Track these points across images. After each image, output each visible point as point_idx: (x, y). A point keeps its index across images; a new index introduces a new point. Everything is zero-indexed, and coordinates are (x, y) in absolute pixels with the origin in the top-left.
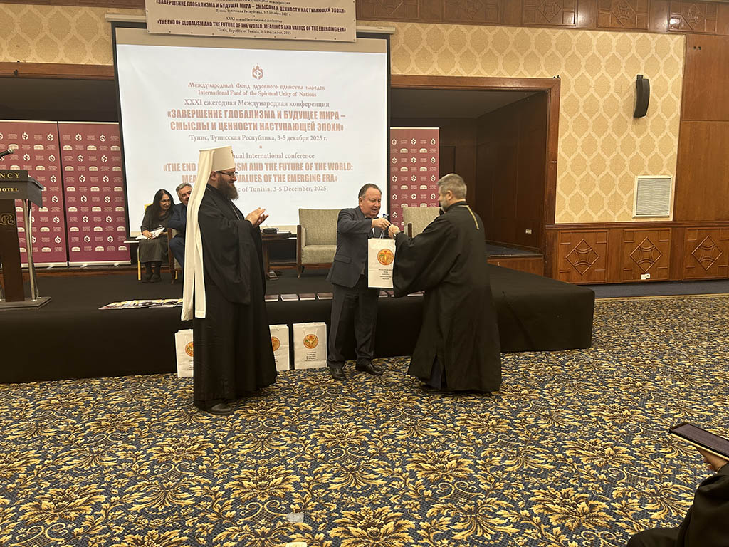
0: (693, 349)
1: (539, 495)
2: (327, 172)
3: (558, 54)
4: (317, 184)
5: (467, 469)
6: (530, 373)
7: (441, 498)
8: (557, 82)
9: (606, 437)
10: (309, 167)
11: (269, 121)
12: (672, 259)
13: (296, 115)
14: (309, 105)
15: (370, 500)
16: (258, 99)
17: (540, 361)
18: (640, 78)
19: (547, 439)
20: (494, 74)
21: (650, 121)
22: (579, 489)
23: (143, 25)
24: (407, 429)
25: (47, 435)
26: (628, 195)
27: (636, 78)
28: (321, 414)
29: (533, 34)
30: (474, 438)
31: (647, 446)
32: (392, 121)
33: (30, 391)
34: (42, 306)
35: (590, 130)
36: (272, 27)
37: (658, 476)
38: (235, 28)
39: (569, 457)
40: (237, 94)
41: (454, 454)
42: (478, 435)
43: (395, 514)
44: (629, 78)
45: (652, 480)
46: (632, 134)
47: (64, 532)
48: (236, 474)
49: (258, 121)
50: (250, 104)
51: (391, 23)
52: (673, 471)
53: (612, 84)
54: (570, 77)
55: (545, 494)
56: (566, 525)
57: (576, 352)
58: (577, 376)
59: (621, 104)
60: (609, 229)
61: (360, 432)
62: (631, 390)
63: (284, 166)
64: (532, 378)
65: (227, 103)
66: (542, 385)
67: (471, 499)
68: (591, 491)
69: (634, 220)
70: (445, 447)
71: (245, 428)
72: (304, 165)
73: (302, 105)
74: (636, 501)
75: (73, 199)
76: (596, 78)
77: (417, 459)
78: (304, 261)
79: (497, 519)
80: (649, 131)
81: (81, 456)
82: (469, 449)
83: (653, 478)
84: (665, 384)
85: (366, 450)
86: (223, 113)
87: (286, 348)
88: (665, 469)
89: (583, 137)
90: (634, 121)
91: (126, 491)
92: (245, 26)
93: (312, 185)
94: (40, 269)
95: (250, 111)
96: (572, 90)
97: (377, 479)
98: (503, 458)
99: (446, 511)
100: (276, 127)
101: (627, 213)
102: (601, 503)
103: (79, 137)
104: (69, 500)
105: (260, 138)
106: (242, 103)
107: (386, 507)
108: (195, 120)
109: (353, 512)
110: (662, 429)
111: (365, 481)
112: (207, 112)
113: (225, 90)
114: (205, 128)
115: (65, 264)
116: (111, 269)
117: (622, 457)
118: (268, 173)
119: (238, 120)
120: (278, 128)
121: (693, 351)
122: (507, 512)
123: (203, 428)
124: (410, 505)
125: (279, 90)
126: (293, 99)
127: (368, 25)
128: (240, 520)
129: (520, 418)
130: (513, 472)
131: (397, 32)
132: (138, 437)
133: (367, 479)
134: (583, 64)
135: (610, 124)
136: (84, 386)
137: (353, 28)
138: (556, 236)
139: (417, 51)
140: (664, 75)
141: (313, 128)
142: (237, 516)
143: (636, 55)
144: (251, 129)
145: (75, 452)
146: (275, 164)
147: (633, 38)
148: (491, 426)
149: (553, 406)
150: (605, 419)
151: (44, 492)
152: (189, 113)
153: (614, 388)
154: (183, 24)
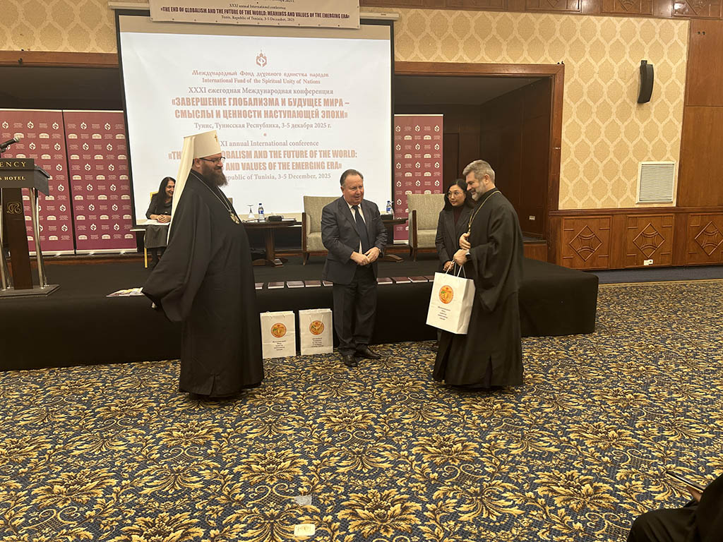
0: (696, 333)
1: (543, 476)
2: (332, 159)
3: (562, 39)
4: (321, 171)
5: (472, 452)
6: (534, 358)
7: (447, 481)
8: (561, 67)
9: (609, 421)
10: (313, 154)
11: (273, 108)
12: (675, 245)
13: (300, 102)
14: (313, 92)
15: (377, 483)
16: (262, 86)
17: (544, 345)
18: (644, 63)
19: (551, 423)
20: (498, 61)
21: (654, 106)
22: (583, 472)
23: (146, 13)
24: (413, 413)
25: (57, 420)
26: (632, 180)
27: (640, 64)
28: (327, 399)
29: (537, 20)
30: (479, 421)
31: (650, 429)
32: (396, 108)
33: (40, 377)
34: (51, 293)
35: (594, 116)
36: (276, 14)
37: (662, 459)
38: (239, 15)
39: (573, 440)
40: (241, 81)
41: (460, 437)
42: (482, 419)
43: (402, 496)
44: (633, 64)
45: (656, 462)
46: (636, 120)
47: (76, 515)
48: (244, 458)
49: (262, 108)
50: (254, 91)
51: (394, 10)
52: (677, 453)
53: (616, 70)
54: (574, 63)
55: (550, 476)
56: (570, 506)
57: (580, 337)
58: (580, 360)
59: (625, 90)
60: (613, 215)
61: (366, 416)
62: (634, 374)
63: (288, 154)
64: (536, 363)
65: (232, 91)
66: (546, 370)
67: (477, 482)
68: (595, 473)
69: (638, 206)
70: (451, 430)
71: (252, 413)
72: (308, 153)
73: (306, 92)
74: (639, 483)
75: (79, 188)
76: (600, 64)
77: (422, 442)
78: (309, 248)
79: (503, 501)
80: (652, 116)
81: (91, 441)
82: (474, 432)
83: (657, 461)
84: (667, 368)
85: (372, 434)
86: (227, 100)
87: (292, 334)
88: (668, 452)
89: (587, 123)
90: (637, 107)
91: (136, 474)
92: (249, 12)
93: (316, 172)
94: (48, 257)
95: (254, 99)
96: (576, 76)
97: (384, 462)
98: (508, 441)
99: (452, 493)
100: (281, 114)
101: (631, 198)
102: (605, 485)
103: (84, 126)
104: (80, 483)
105: (264, 125)
106: (246, 91)
107: (393, 490)
108: (200, 108)
109: (360, 495)
110: (665, 413)
111: (372, 464)
112: (211, 100)
113: (229, 77)
114: (210, 115)
115: (72, 252)
116: (118, 257)
117: (626, 440)
118: (273, 160)
119: (242, 108)
120: (283, 116)
121: (695, 336)
122: (512, 494)
124: (417, 487)
125: (283, 77)
126: (296, 87)
127: (371, 12)
128: (250, 502)
129: (524, 402)
130: (518, 454)
131: (401, 18)
132: (148, 423)
133: (373, 462)
134: (587, 49)
135: (614, 110)
136: (93, 373)
137: (356, 14)
138: (560, 222)
139: (421, 37)
140: (668, 61)
141: (317, 115)
142: (246, 499)
143: (641, 40)
144: (255, 117)
145: (86, 437)
146: (280, 151)
147: (637, 23)
148: (496, 410)
149: (557, 390)
150: (609, 403)
151: (55, 476)
152: (193, 101)
153: (617, 372)
154: (186, 11)
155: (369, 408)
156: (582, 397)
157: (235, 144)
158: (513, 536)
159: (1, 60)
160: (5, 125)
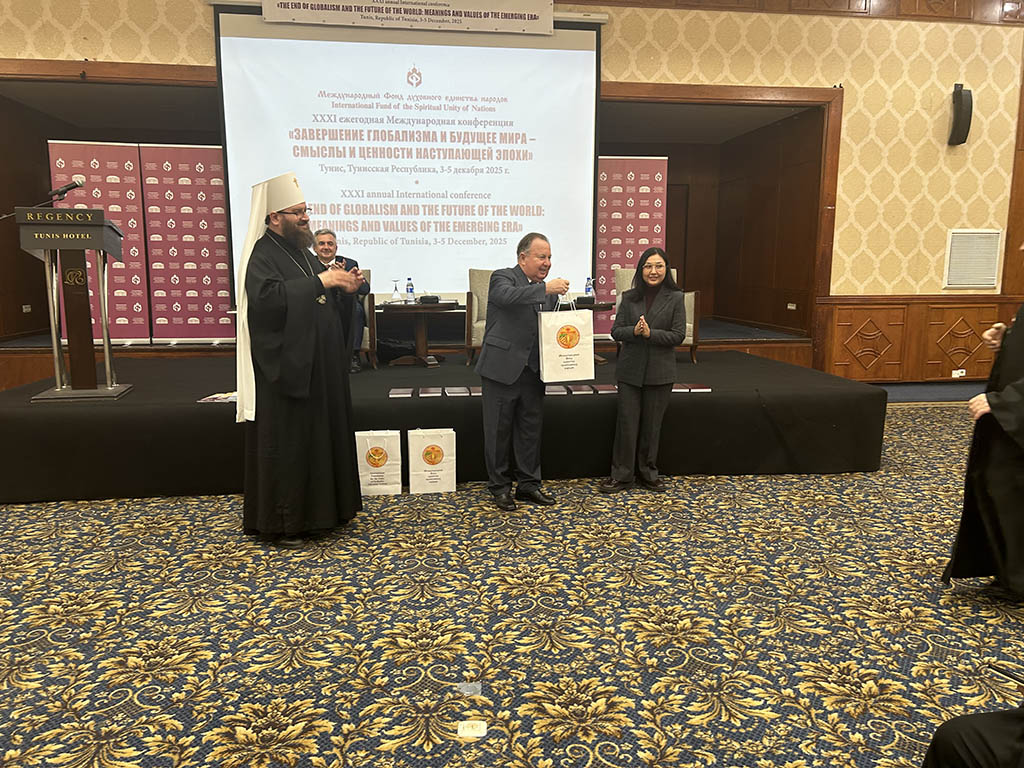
1: (808, 669)
2: (509, 218)
3: (841, 52)
4: (493, 235)
6: (794, 503)
7: (671, 669)
8: (838, 93)
9: (902, 594)
10: (483, 210)
11: (429, 145)
13: (466, 138)
14: (485, 123)
15: (572, 668)
16: (414, 114)
17: (807, 487)
18: (958, 88)
19: (817, 594)
20: (749, 82)
21: (972, 149)
22: (864, 663)
23: (257, 10)
24: (621, 575)
25: (131, 570)
26: (938, 256)
27: (952, 89)
28: (501, 552)
29: (805, 25)
30: (715, 589)
31: (960, 608)
32: (603, 146)
33: (105, 510)
34: (122, 396)
35: (885, 163)
36: (437, 13)
37: (977, 649)
38: (385, 15)
39: (849, 619)
40: (385, 107)
41: (688, 610)
42: (720, 587)
43: (607, 688)
44: (943, 89)
45: (969, 654)
46: (946, 169)
47: (160, 697)
48: (387, 628)
49: (414, 145)
50: (402, 121)
51: (603, 8)
52: (998, 641)
53: (918, 97)
54: (857, 86)
55: (816, 668)
56: (846, 710)
57: (859, 476)
58: (859, 509)
59: (930, 126)
60: (908, 304)
61: (555, 577)
62: (937, 531)
63: (448, 210)
64: (796, 511)
65: (372, 120)
66: (810, 521)
67: (712, 672)
68: (881, 666)
69: (945, 292)
70: (675, 600)
71: (397, 568)
72: (476, 208)
73: (476, 123)
74: (944, 681)
75: (159, 252)
76: (895, 87)
77: (635, 616)
78: (475, 342)
79: (749, 699)
80: (969, 165)
81: (177, 598)
82: (708, 605)
83: (970, 651)
85: (564, 602)
86: (365, 134)
87: (451, 461)
88: (986, 640)
89: (874, 173)
90: (947, 150)
91: (240, 646)
92: (398, 11)
93: (487, 236)
94: (118, 347)
95: (403, 132)
96: (860, 105)
97: (581, 641)
98: (756, 618)
99: (677, 686)
100: (439, 154)
101: (935, 283)
102: (895, 682)
103: (167, 166)
104: (164, 655)
105: (415, 169)
106: (392, 120)
107: (594, 679)
108: (327, 143)
109: (548, 684)
111: (564, 643)
112: (343, 133)
113: (368, 101)
114: (341, 154)
115: (147, 341)
116: (209, 349)
117: (925, 621)
118: (427, 218)
119: (386, 144)
120: (442, 156)
122: (763, 691)
123: (340, 566)
124: (628, 676)
125: (443, 102)
126: (462, 116)
127: (570, 11)
128: (396, 689)
129: (780, 565)
130: (770, 637)
131: (611, 20)
132: (253, 576)
133: (567, 640)
134: (877, 67)
135: (914, 155)
136: (177, 506)
137: (549, 14)
138: (831, 313)
139: (639, 47)
140: (993, 85)
141: (490, 156)
142: (391, 684)
143: (954, 55)
144: (403, 157)
145: (169, 593)
146: (437, 206)
147: (950, 31)
148: (739, 574)
149: (826, 549)
151: (129, 644)
152: (318, 134)
153: (913, 527)
154: (312, 9)
155: (560, 566)
156: (862, 560)
157: (374, 195)
158: (765, 747)
159: (56, 73)
160: (60, 163)
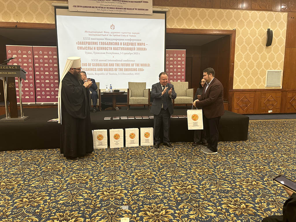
0: (290, 141)
1: (225, 200)
2: (140, 67)
3: (235, 20)
4: (135, 72)
5: (195, 189)
6: (222, 150)
7: (185, 201)
8: (234, 31)
9: (253, 177)
10: (133, 65)
11: (117, 46)
12: (282, 104)
13: (128, 44)
14: (133, 40)
15: (155, 201)
16: (112, 37)
17: (226, 145)
18: (269, 30)
19: (228, 178)
20: (209, 28)
21: (273, 47)
22: (242, 199)
23: (67, 8)
24: (171, 172)
25: (26, 172)
26: (264, 78)
27: (267, 30)
28: (136, 166)
29: (225, 12)
30: (198, 176)
31: (270, 181)
32: (166, 47)
33: (20, 154)
34: (25, 120)
35: (248, 51)
36: (119, 8)
37: (275, 194)
38: (104, 9)
39: (237, 185)
40: (104, 35)
41: (190, 183)
43: (166, 207)
44: (264, 30)
45: (272, 195)
46: (265, 53)
47: (32, 211)
48: (101, 189)
49: (113, 46)
50: (109, 39)
51: (167, 7)
52: (281, 192)
53: (257, 33)
54: (240, 29)
55: (228, 200)
56: (236, 213)
57: (241, 142)
58: (241, 152)
59: (261, 40)
60: (255, 92)
61: (152, 173)
62: (264, 158)
63: (122, 65)
64: (223, 152)
65: (100, 39)
66: (227, 155)
67: (197, 202)
68: (247, 199)
69: (266, 88)
70: (187, 180)
71: (105, 171)
72: (131, 64)
73: (130, 40)
74: (265, 204)
75: (38, 77)
76: (250, 30)
77: (175, 185)
78: (130, 103)
79: (208, 210)
80: (272, 52)
81: (39, 181)
82: (196, 181)
84: (278, 156)
85: (154, 181)
86: (98, 43)
87: (122, 138)
88: (277, 191)
89: (245, 54)
90: (266, 47)
91: (57, 195)
92: (108, 8)
93: (134, 72)
94: (25, 105)
95: (109, 42)
96: (241, 35)
97: (159, 192)
98: (210, 185)
99: (186, 206)
101: (263, 85)
102: (251, 204)
103: (41, 52)
104: (34, 198)
105: (113, 53)
106: (106, 39)
107: (162, 204)
108: (87, 46)
109: (148, 206)
110: (276, 175)
112: (92, 43)
113: (99, 34)
114: (91, 49)
115: (34, 103)
116: (52, 105)
117: (260, 186)
118: (116, 67)
119: (105, 46)
120: (121, 49)
121: (290, 143)
122: (212, 207)
123: (88, 170)
124: (172, 203)
125: (121, 34)
126: (126, 38)
127: (157, 8)
128: (103, 208)
129: (217, 169)
130: (214, 191)
131: (169, 11)
132: (62, 173)
133: (154, 192)
134: (245, 24)
135: (256, 49)
136: (41, 152)
137: (151, 9)
138: (233, 94)
139: (177, 18)
140: (279, 29)
141: (135, 49)
142: (101, 206)
143: (267, 20)
144: (109, 50)
145: (37, 179)
146: (119, 64)
147: (266, 14)
148: (206, 172)
149: (231, 164)
150: (253, 170)
151: (24, 195)
152: (85, 43)
153: (257, 157)
154: (83, 7)
155: (153, 170)
156: (242, 167)
157: (101, 60)
159: (8, 26)
160: (9, 52)
